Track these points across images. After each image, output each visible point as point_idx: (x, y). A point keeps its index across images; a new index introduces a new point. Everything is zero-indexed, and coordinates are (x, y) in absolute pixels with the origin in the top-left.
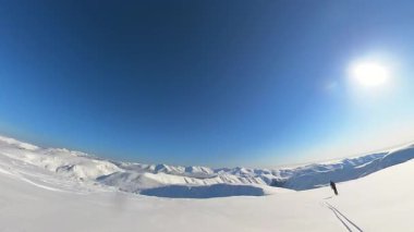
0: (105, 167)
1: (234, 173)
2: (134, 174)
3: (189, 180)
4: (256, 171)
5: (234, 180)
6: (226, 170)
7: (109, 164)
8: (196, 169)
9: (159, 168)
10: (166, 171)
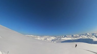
0: (53, 38)
1: (85, 35)
2: (59, 39)
3: (73, 38)
4: (92, 34)
5: (85, 37)
6: (83, 35)
7: (54, 37)
8: (74, 35)
9: (65, 36)
10: (67, 37)
